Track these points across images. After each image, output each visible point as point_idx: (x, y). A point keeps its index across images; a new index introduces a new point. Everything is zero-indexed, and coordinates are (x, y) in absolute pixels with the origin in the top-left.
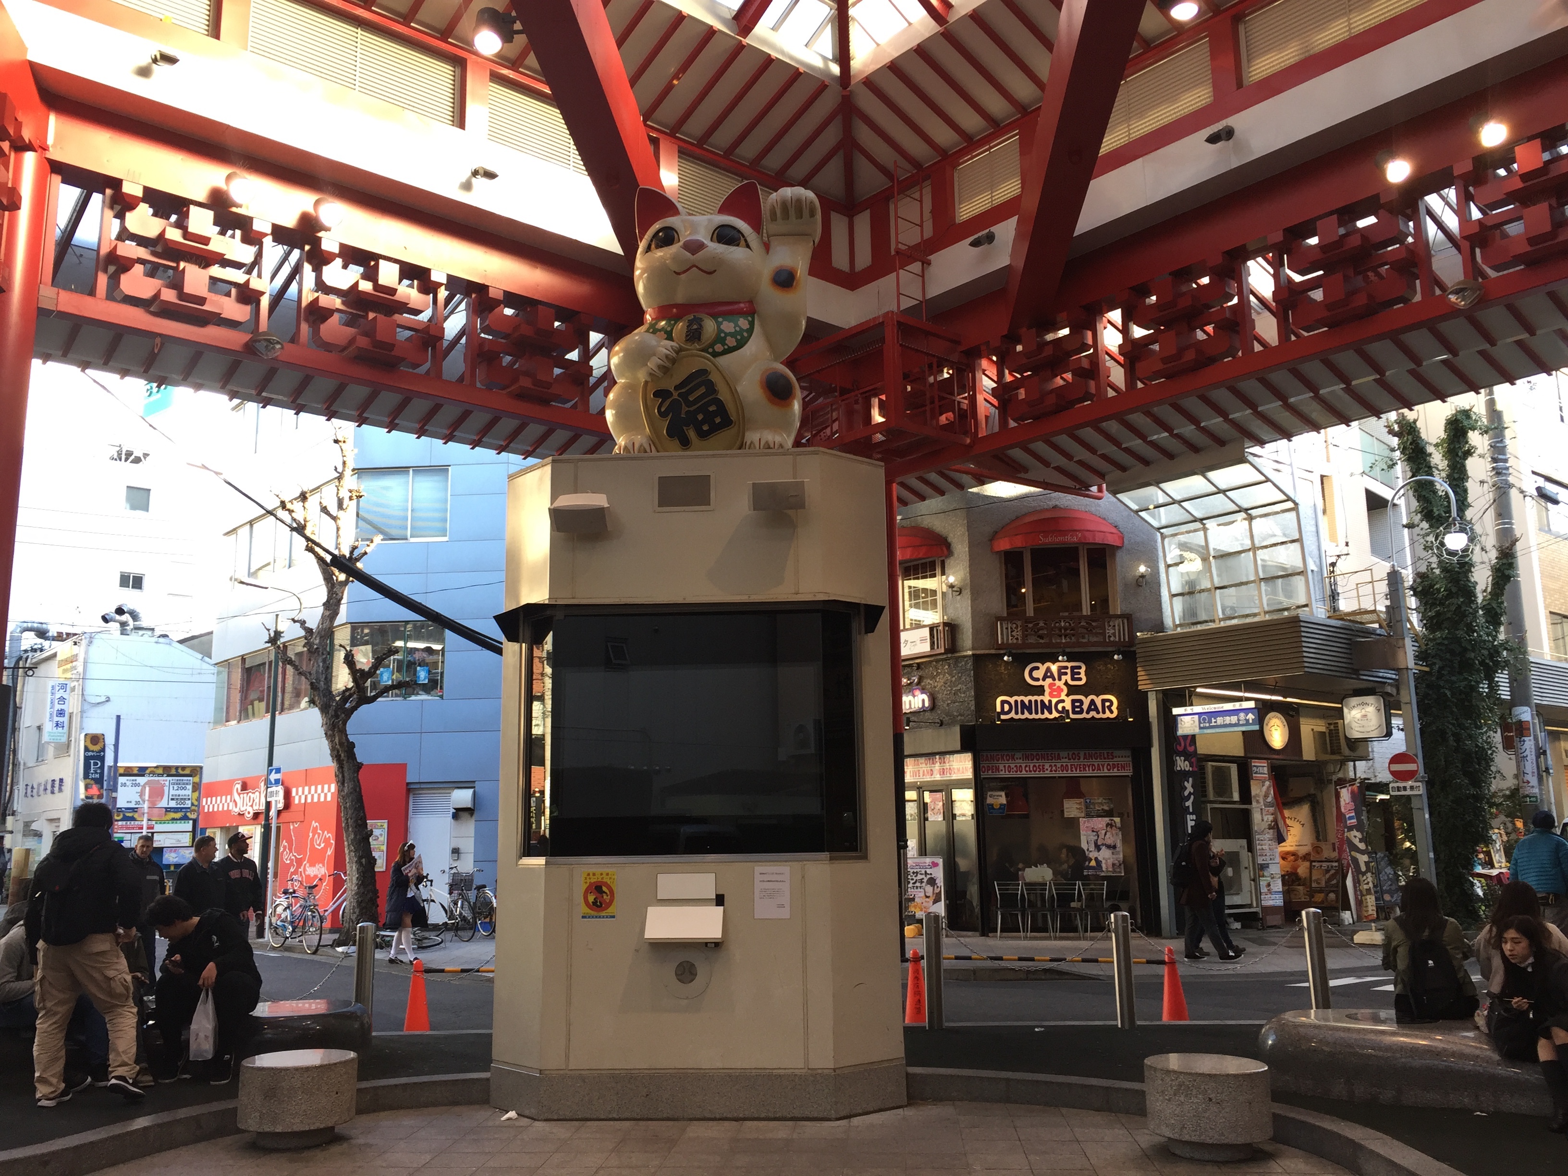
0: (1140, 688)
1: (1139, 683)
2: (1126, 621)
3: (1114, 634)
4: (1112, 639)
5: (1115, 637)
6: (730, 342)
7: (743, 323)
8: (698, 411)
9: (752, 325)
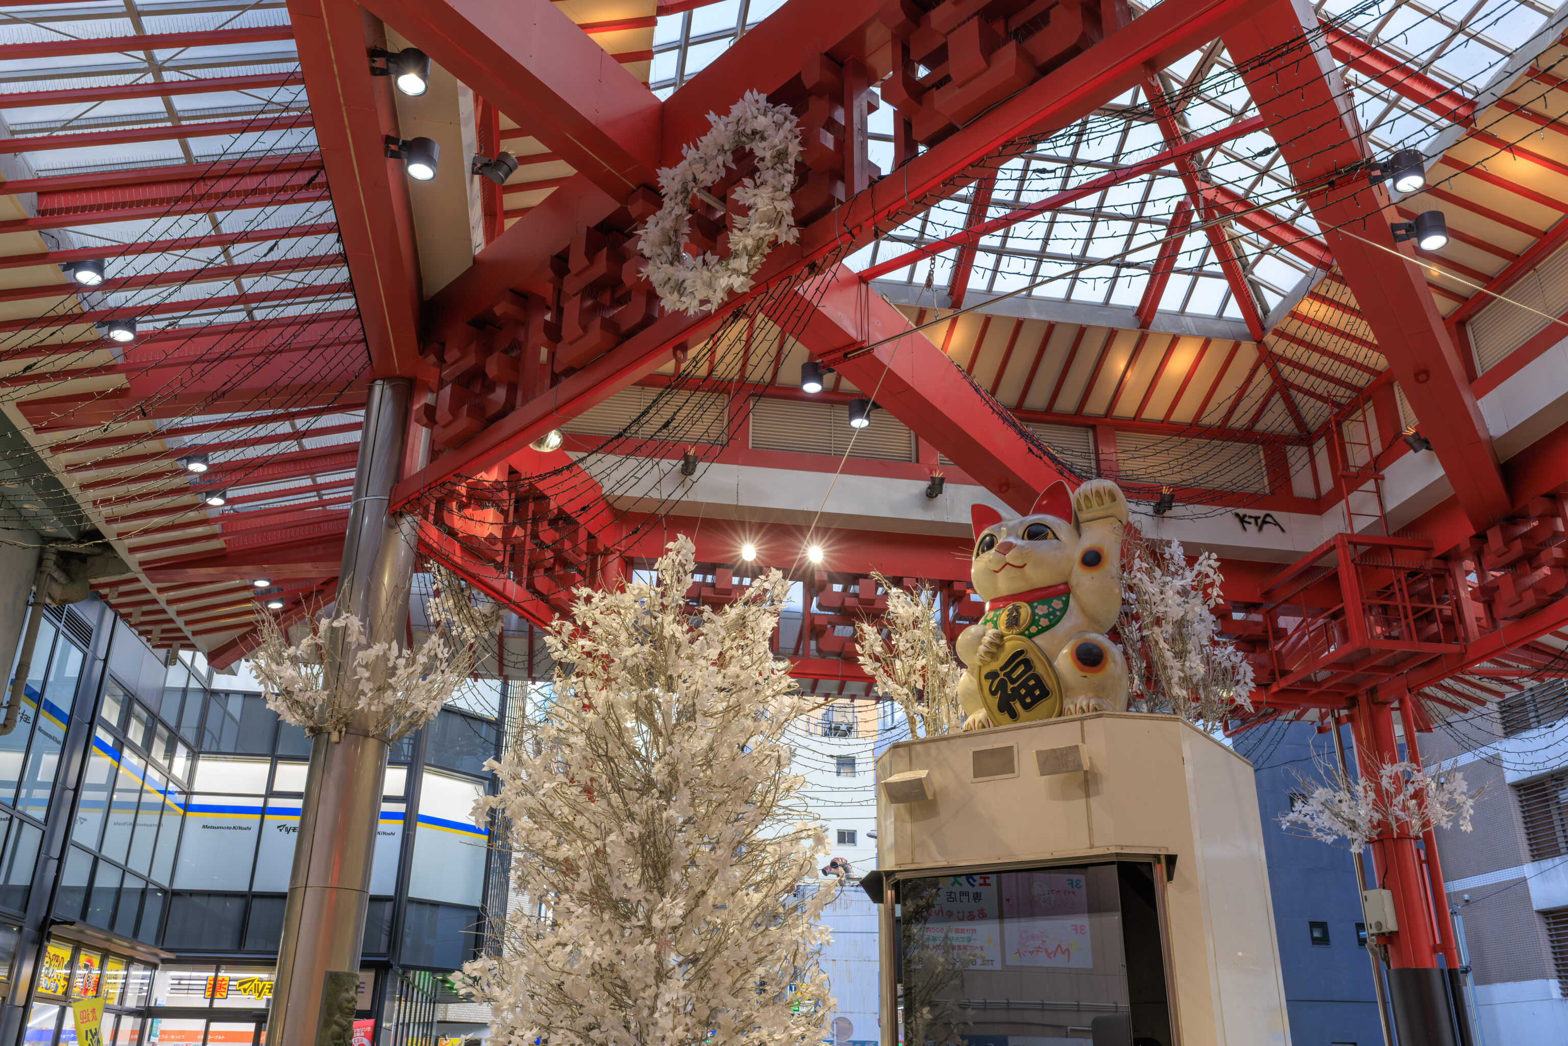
6: (1044, 622)
7: (1057, 604)
8: (1020, 687)
9: (1066, 604)
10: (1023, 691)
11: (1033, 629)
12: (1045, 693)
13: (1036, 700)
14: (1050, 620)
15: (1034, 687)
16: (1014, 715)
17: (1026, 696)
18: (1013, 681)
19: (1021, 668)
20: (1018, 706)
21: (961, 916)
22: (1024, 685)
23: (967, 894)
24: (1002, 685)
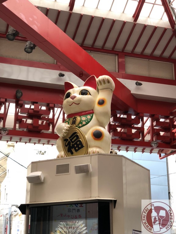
6: (84, 123)
7: (89, 117)
8: (75, 144)
9: (92, 117)
10: (75, 146)
11: (80, 125)
12: (82, 146)
13: (79, 149)
14: (86, 122)
15: (79, 144)
16: (72, 153)
17: (76, 147)
18: (73, 142)
19: (75, 138)
20: (73, 150)
21: (72, 217)
22: (76, 143)
23: (75, 209)
24: (69, 143)
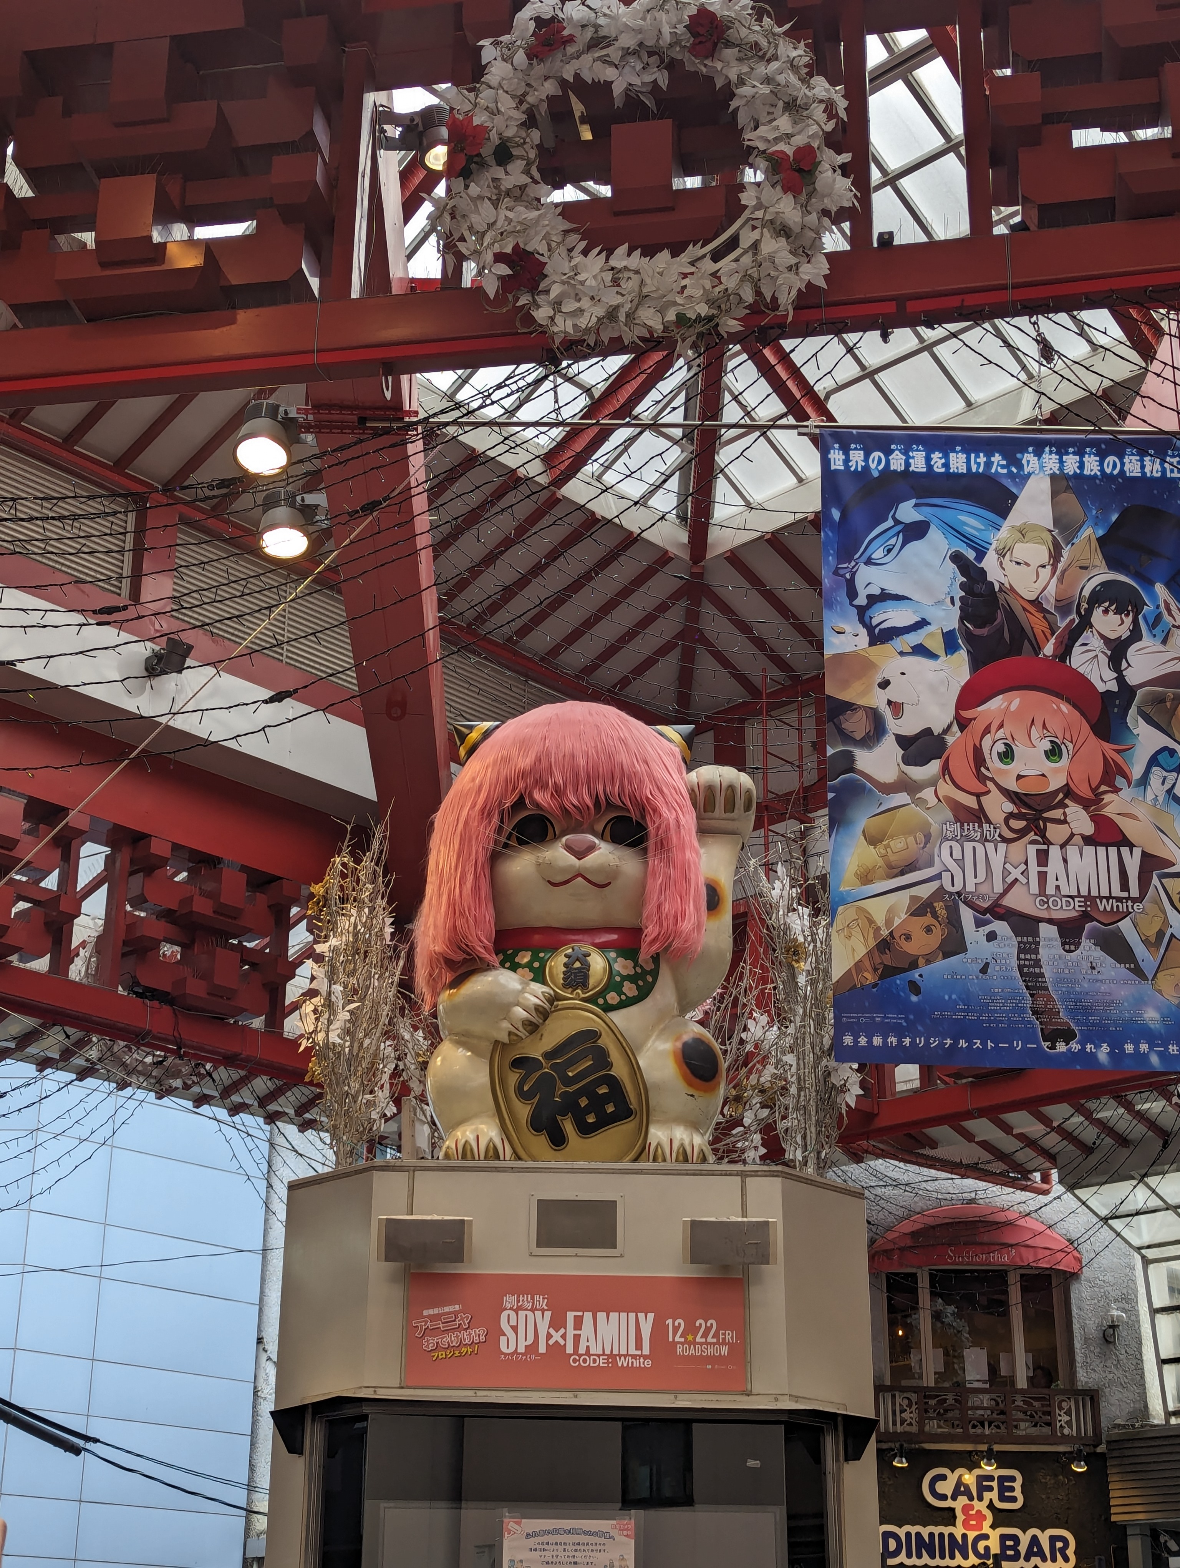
0: (1114, 1518)
1: (1113, 1510)
2: (1088, 1399)
3: (1069, 1423)
4: (1066, 1431)
5: (1071, 1427)
6: (629, 989)
9: (658, 966)
19: (587, 1062)
22: (587, 1091)
